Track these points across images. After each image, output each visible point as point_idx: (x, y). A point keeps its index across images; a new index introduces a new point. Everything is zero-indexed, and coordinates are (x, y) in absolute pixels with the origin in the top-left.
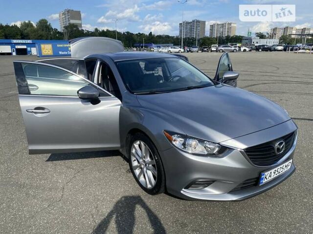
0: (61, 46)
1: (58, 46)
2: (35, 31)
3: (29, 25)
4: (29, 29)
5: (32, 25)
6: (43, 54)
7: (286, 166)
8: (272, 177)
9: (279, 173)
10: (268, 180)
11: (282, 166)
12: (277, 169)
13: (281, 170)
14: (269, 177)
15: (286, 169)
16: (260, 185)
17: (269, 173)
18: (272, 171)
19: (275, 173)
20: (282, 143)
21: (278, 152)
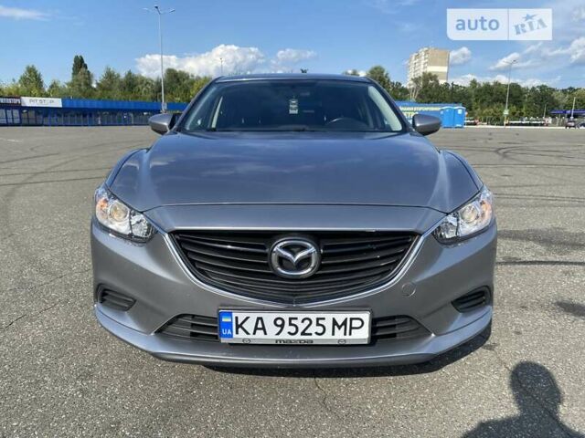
7: (335, 322)
8: (271, 335)
9: (303, 333)
10: (251, 336)
11: (313, 316)
12: (286, 316)
13: (314, 329)
14: (256, 328)
15: (339, 334)
16: (224, 340)
17: (254, 316)
18: (269, 318)
19: (282, 326)
20: (303, 248)
21: (284, 268)
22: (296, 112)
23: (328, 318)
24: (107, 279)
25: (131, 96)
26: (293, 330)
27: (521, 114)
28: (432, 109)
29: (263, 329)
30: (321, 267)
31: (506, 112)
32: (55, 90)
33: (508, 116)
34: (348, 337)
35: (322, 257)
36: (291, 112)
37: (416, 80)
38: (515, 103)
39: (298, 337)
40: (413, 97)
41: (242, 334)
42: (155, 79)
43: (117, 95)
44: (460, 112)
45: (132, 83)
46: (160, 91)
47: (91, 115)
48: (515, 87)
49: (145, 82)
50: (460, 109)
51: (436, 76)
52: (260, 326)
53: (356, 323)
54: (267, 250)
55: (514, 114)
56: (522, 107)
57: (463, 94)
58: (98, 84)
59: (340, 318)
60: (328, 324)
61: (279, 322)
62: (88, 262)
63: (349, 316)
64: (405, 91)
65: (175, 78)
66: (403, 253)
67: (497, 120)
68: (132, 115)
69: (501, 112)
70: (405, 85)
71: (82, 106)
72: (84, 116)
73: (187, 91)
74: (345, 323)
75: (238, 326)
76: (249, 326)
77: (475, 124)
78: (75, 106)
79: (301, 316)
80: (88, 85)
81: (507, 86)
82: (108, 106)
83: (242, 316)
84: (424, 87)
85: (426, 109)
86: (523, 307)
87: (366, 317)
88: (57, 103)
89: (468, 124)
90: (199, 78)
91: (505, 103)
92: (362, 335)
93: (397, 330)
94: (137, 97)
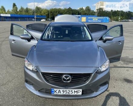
0: (90, 18)
1: (89, 18)
2: (84, 11)
3: (82, 9)
4: (82, 11)
5: (83, 9)
6: (82, 21)
7: (75, 91)
8: (62, 93)
9: (68, 93)
10: (58, 93)
11: (70, 90)
12: (65, 90)
13: (70, 92)
14: (59, 92)
15: (76, 93)
16: (52, 94)
17: (58, 90)
18: (61, 90)
19: (64, 92)
20: (68, 77)
21: (64, 81)
22: (67, 33)
23: (73, 90)
24: (28, 79)
25: (27, 14)
26: (66, 92)
27: (123, 19)
28: (101, 18)
29: (60, 92)
30: (72, 81)
31: (119, 18)
32: (9, 12)
33: (120, 19)
34: (77, 94)
35: (72, 79)
36: (66, 33)
37: (97, 10)
38: (122, 16)
39: (67, 94)
40: (96, 14)
41: (56, 93)
42: (33, 9)
43: (24, 13)
44: (108, 19)
45: (27, 10)
46: (34, 12)
47: (17, 18)
48: (122, 11)
49: (31, 10)
50: (108, 18)
51: (102, 9)
52: (59, 91)
53: (79, 91)
54: (61, 77)
55: (121, 18)
56: (123, 17)
57: (109, 13)
58: (19, 10)
59: (76, 90)
60: (73, 91)
61: (63, 91)
62: (23, 75)
63: (77, 90)
64: (95, 12)
65: (38, 9)
66: (89, 77)
67: (117, 20)
68: (27, 18)
69: (118, 18)
70: (95, 11)
71: (15, 16)
72: (16, 18)
73: (41, 12)
74: (77, 91)
75: (55, 92)
76: (57, 92)
77: (112, 21)
78: (14, 16)
79: (68, 90)
80: (17, 10)
81: (120, 11)
82: (22, 16)
83: (56, 90)
84: (99, 11)
85: (100, 18)
86: (116, 80)
87: (81, 90)
88: (9, 15)
89: (110, 21)
90: (44, 9)
91: (119, 16)
92: (80, 93)
93: (88, 92)
94: (29, 14)
